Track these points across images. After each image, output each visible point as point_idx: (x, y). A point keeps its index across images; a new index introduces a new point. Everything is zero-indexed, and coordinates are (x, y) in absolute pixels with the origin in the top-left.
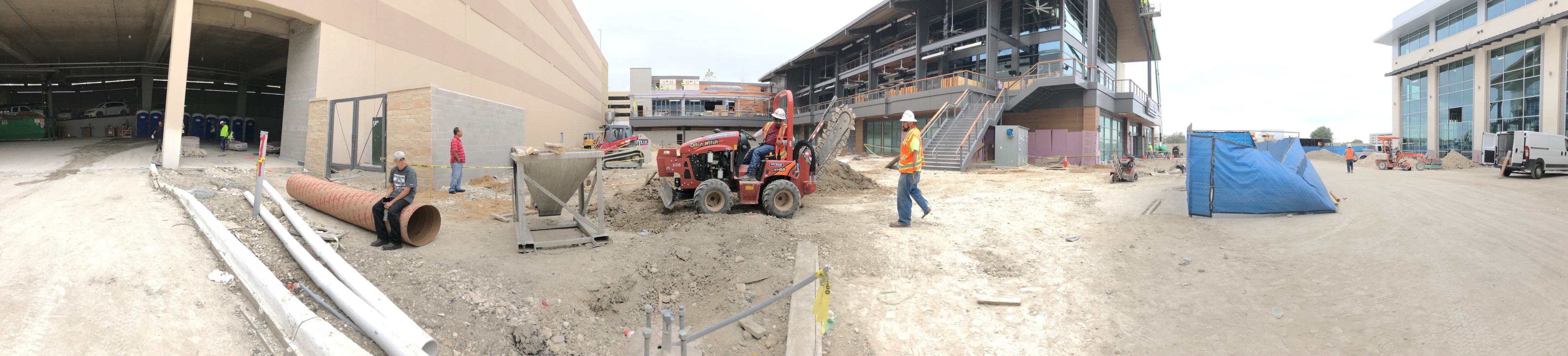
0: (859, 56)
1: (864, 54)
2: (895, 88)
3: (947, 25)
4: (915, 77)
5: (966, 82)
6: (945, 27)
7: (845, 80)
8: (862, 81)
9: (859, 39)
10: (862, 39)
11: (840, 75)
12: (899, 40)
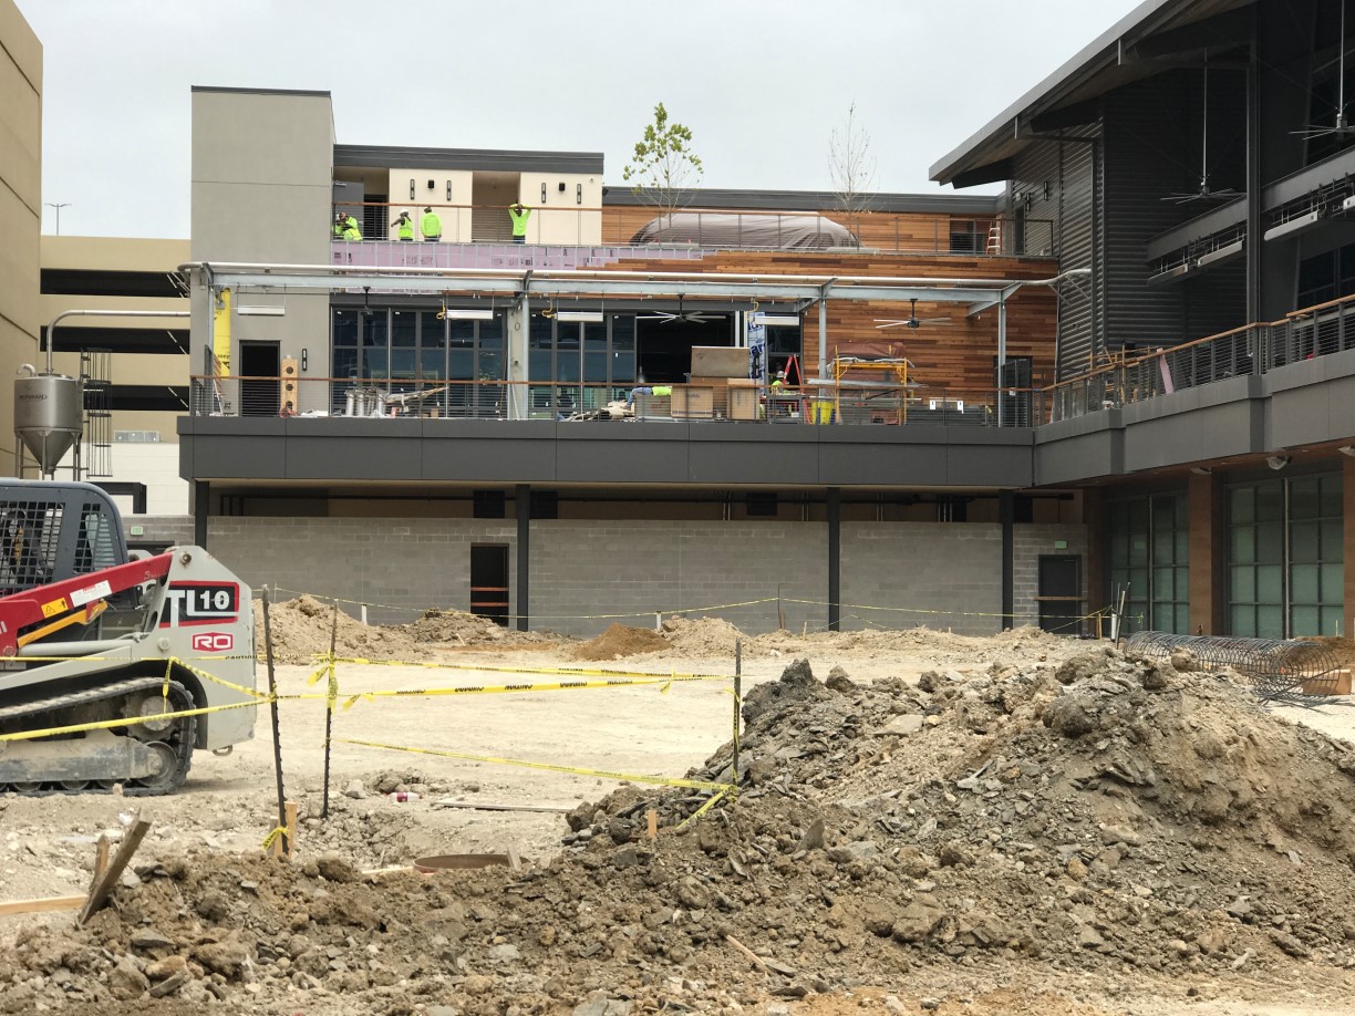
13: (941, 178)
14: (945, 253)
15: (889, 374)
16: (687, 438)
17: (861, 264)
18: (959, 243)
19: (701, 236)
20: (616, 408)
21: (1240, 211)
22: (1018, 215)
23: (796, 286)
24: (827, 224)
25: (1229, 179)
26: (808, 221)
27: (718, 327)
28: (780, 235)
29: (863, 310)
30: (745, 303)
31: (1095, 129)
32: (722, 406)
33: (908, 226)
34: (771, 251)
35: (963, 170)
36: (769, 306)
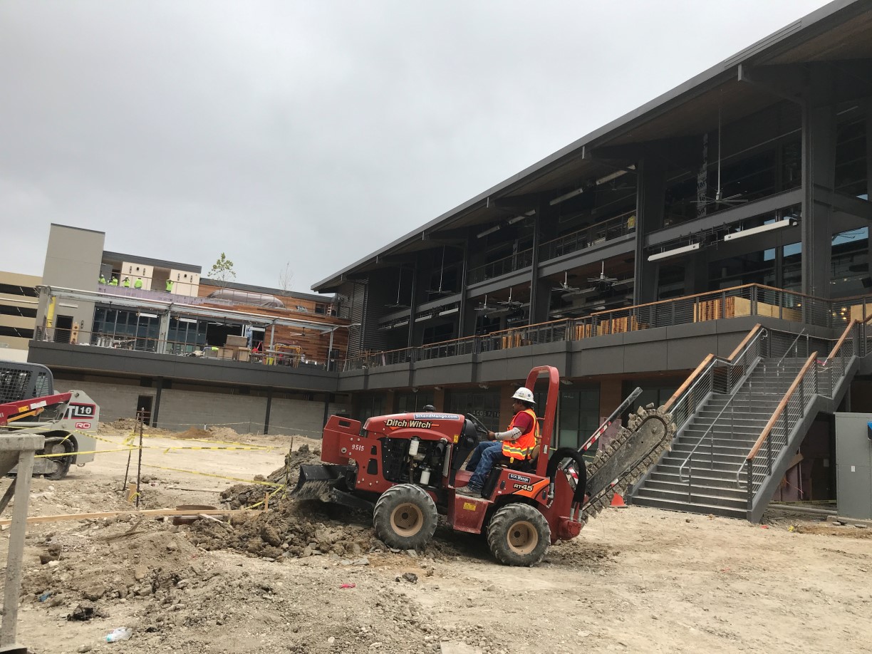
0: (511, 251)
1: (521, 247)
2: (589, 321)
3: (705, 187)
4: (634, 297)
5: (754, 309)
6: (702, 191)
7: (480, 299)
8: (516, 303)
9: (514, 217)
10: (520, 218)
11: (470, 287)
12: (598, 221)
13: (315, 290)
14: (313, 313)
15: (292, 350)
16: (222, 365)
17: (287, 314)
18: (318, 311)
19: (233, 298)
20: (198, 353)
21: (408, 312)
22: (338, 304)
23: (265, 318)
24: (277, 300)
25: (406, 302)
26: (270, 298)
27: (236, 329)
28: (260, 301)
29: (286, 329)
30: (247, 322)
31: (366, 281)
32: (236, 356)
33: (304, 303)
34: (257, 306)
35: (322, 288)
36: (255, 324)
